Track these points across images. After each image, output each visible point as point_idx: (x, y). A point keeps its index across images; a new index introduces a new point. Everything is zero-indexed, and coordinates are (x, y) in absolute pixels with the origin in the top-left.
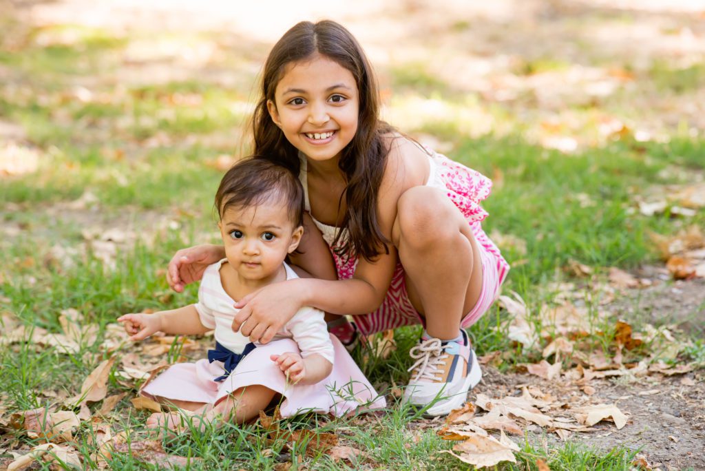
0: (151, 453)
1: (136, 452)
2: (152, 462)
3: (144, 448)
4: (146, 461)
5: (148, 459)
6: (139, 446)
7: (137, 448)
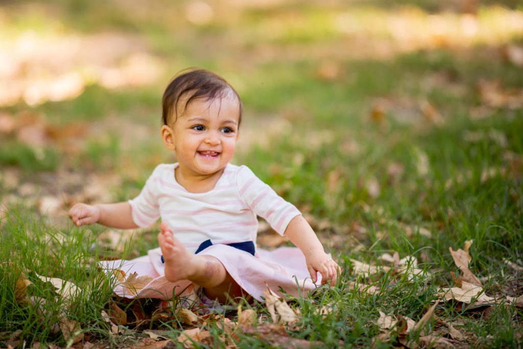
0: (276, 336)
1: (262, 335)
2: (276, 345)
3: (269, 331)
4: (270, 343)
5: (273, 342)
6: (264, 329)
7: (263, 331)
